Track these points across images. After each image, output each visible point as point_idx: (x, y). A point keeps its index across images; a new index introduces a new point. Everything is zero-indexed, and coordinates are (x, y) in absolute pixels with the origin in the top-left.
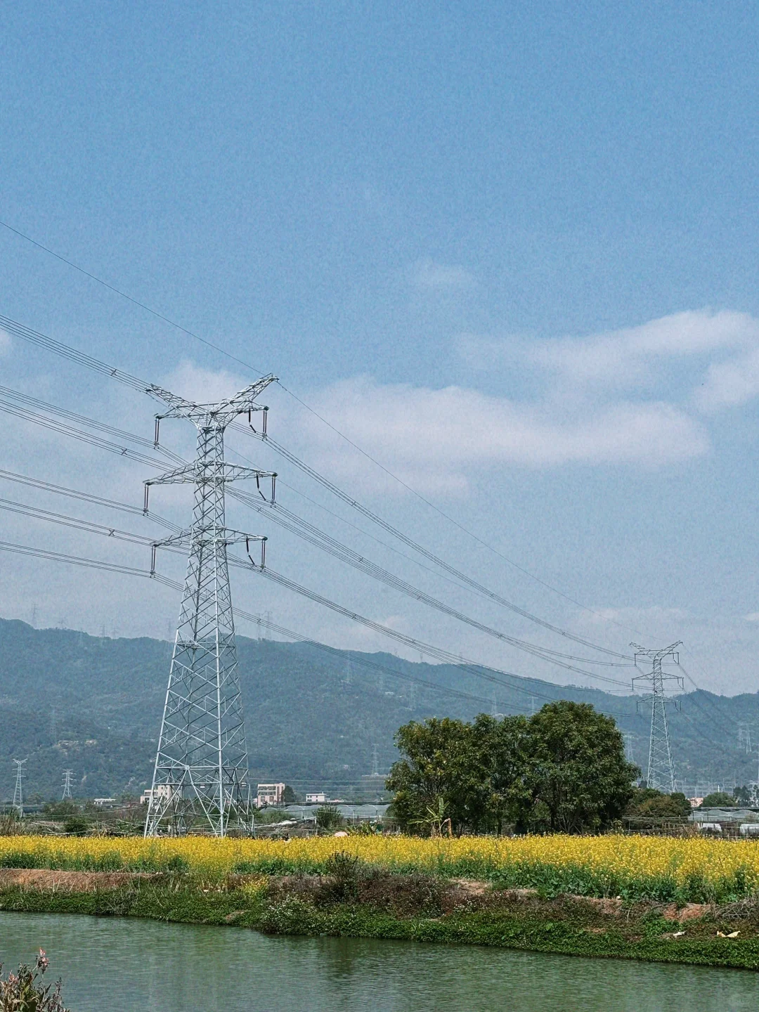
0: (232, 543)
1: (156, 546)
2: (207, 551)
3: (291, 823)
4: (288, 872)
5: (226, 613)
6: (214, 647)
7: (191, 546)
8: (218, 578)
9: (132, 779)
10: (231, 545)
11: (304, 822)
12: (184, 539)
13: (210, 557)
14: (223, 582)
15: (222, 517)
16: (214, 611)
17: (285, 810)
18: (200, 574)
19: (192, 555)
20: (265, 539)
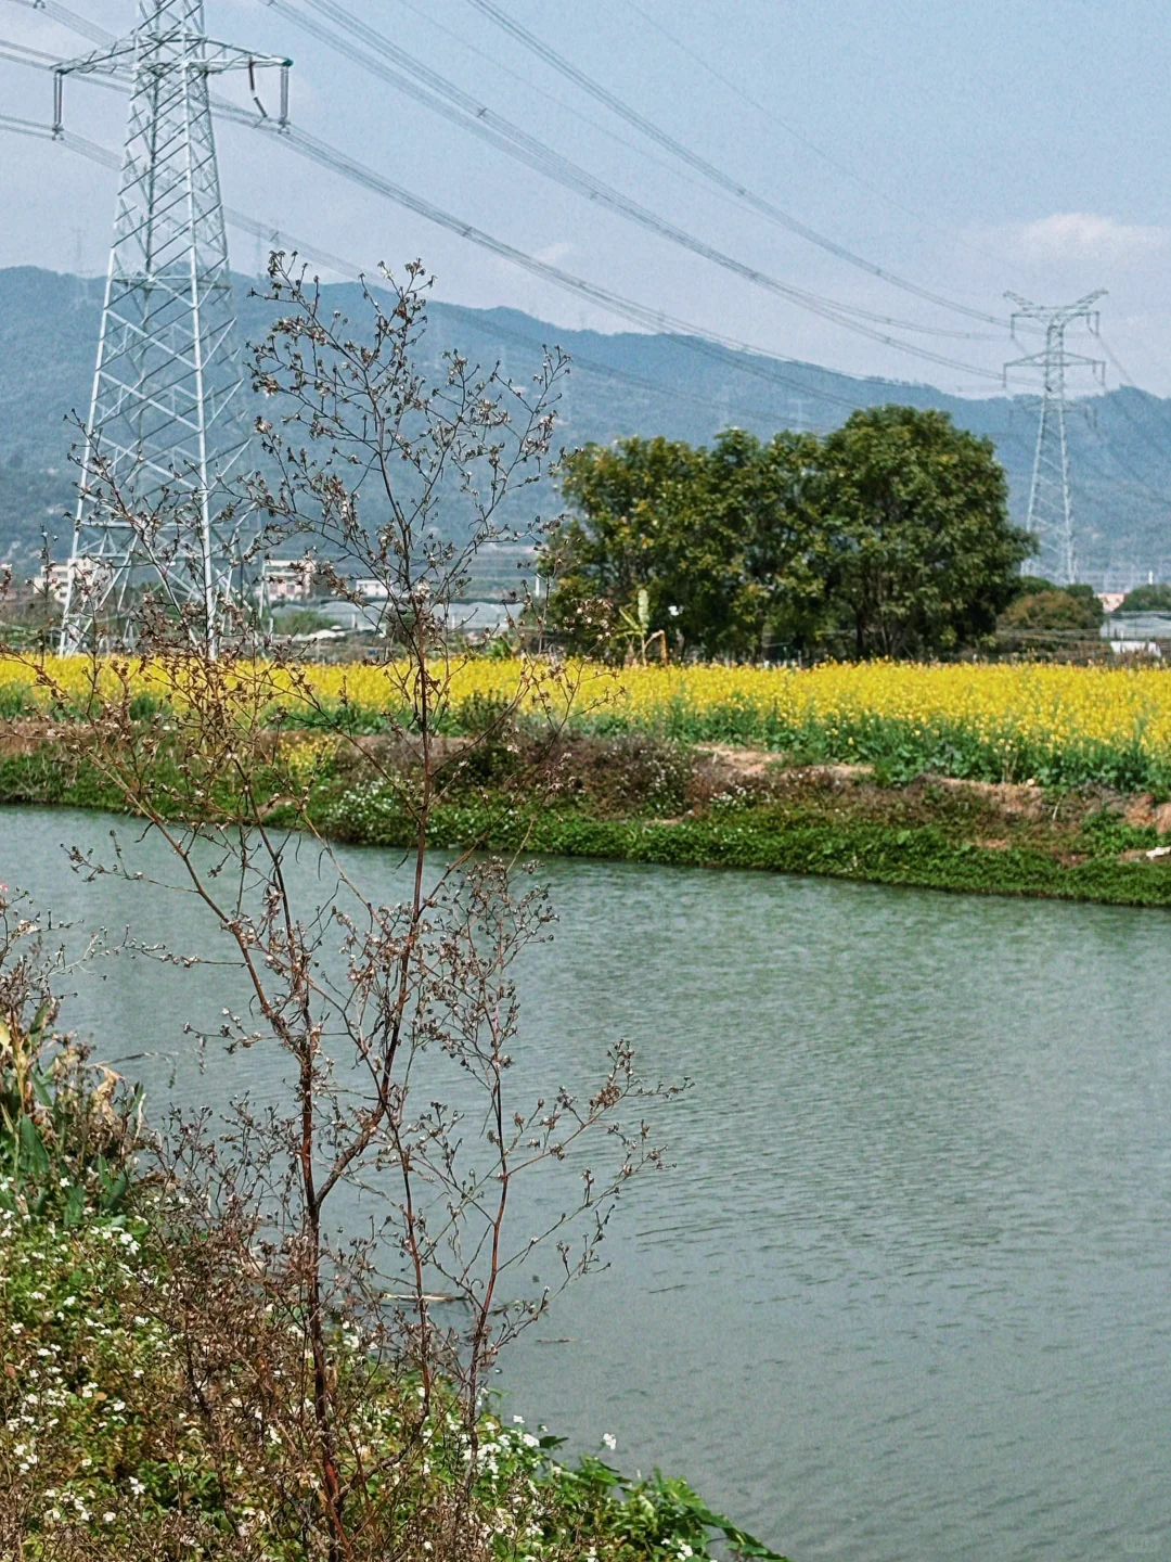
0: (220, 71)
1: (62, 72)
2: (168, 87)
3: (333, 635)
4: (369, 729)
5: (211, 217)
6: (186, 287)
7: (135, 76)
8: (193, 143)
9: (15, 545)
10: (215, 75)
11: (358, 633)
12: (120, 59)
13: (177, 99)
14: (203, 154)
15: (197, 14)
16: (187, 212)
17: (321, 611)
18: (154, 136)
19: (139, 93)
20: (288, 63)
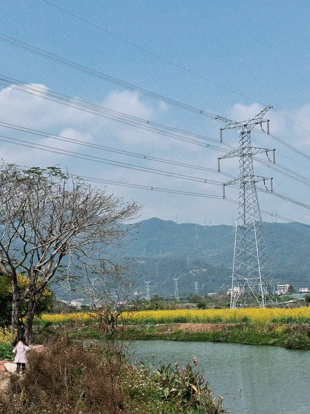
0: (258, 182)
1: (225, 185)
2: (247, 186)
3: (293, 301)
4: (295, 322)
5: (257, 212)
6: (253, 227)
7: (240, 184)
8: (253, 197)
9: (223, 285)
10: (257, 183)
11: (299, 300)
12: (236, 181)
13: (248, 188)
14: (255, 199)
15: (252, 170)
16: (252, 211)
17: (290, 296)
18: (244, 196)
19: (241, 188)
20: (272, 178)
